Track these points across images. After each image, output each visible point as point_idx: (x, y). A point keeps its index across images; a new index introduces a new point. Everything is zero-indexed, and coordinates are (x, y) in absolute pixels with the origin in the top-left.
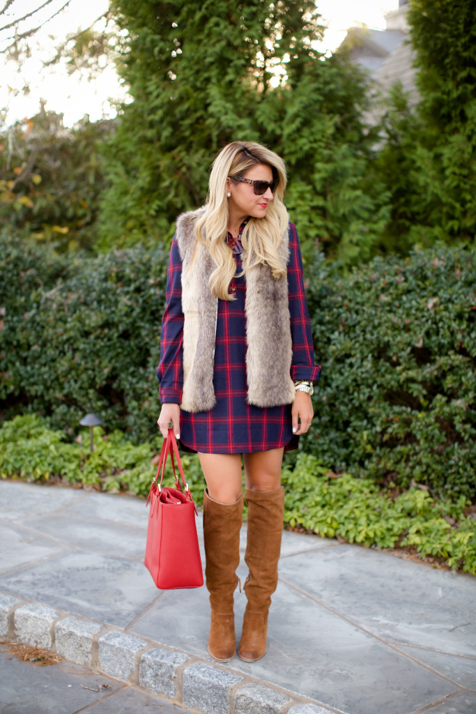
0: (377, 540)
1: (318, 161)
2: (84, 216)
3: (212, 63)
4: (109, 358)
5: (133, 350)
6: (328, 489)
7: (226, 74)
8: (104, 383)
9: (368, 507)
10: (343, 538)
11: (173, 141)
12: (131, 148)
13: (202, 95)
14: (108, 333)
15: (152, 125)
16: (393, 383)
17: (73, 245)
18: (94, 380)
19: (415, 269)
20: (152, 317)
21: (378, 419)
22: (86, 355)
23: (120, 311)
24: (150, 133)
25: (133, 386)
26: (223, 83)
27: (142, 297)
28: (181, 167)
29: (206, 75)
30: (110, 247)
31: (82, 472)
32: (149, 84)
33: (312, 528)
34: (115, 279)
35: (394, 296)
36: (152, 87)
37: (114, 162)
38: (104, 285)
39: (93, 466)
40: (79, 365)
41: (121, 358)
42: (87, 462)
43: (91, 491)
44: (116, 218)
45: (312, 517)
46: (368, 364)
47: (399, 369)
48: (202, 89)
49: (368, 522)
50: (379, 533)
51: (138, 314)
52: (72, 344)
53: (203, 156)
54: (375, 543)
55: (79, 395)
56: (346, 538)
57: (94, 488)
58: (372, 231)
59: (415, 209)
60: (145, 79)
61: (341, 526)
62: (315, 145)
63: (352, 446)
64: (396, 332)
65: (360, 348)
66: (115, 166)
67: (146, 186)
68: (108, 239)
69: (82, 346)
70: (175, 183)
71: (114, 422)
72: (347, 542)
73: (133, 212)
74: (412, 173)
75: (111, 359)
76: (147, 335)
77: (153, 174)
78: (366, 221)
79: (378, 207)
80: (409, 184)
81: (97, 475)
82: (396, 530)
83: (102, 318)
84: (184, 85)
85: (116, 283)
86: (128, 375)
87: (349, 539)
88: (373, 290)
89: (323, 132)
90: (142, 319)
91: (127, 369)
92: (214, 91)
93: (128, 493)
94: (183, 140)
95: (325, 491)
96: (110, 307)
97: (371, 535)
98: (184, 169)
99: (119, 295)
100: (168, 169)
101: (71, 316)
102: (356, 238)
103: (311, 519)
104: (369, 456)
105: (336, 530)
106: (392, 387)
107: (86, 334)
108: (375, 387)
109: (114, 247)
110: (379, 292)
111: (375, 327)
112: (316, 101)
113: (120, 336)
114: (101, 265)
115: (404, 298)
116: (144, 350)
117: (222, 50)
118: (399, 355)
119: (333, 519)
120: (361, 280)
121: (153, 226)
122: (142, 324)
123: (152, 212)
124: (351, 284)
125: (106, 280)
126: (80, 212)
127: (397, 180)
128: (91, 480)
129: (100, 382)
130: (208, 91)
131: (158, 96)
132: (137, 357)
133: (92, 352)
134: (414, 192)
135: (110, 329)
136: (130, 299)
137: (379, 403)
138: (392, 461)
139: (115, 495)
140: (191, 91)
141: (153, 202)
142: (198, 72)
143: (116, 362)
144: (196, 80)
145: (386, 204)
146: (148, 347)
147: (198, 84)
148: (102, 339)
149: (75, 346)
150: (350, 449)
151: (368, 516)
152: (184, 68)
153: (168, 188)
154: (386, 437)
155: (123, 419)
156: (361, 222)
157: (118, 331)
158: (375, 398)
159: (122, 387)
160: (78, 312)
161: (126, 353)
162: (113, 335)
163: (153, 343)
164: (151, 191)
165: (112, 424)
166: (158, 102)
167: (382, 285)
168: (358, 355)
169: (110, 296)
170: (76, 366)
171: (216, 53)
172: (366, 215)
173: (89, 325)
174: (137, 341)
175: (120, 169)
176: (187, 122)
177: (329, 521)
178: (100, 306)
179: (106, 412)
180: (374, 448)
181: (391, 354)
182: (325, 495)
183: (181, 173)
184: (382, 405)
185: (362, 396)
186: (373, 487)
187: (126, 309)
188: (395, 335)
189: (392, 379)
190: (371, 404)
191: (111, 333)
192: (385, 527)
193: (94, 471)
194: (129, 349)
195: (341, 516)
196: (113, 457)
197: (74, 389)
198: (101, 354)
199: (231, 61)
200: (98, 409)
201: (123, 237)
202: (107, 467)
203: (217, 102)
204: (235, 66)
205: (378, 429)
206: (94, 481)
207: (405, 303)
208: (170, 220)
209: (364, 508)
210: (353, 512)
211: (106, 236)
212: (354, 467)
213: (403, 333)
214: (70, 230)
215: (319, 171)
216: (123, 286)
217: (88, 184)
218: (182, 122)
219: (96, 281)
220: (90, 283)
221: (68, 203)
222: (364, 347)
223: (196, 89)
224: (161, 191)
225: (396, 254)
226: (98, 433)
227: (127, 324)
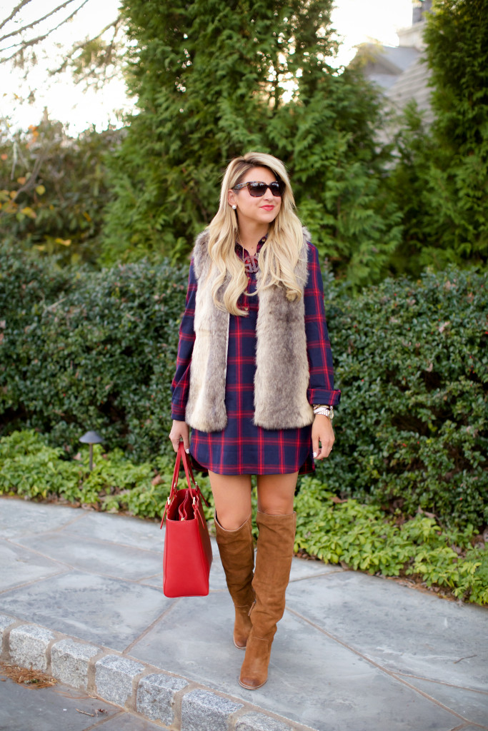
0: (382, 567)
1: (329, 179)
2: (88, 228)
3: (224, 77)
4: (111, 374)
5: (135, 367)
6: (332, 514)
7: (238, 87)
8: (105, 400)
9: (373, 533)
10: (347, 564)
11: (182, 155)
12: (138, 160)
13: (213, 109)
14: (111, 349)
15: (160, 138)
16: (401, 407)
17: (76, 258)
18: (94, 396)
19: (426, 292)
20: (156, 334)
21: (385, 444)
22: (87, 370)
23: (124, 326)
24: (158, 146)
25: (134, 404)
26: (234, 97)
27: (147, 313)
28: (189, 181)
29: (217, 88)
30: (113, 261)
31: (81, 490)
32: (158, 95)
33: (315, 553)
34: (119, 294)
35: (405, 319)
36: (161, 99)
37: (120, 175)
38: (108, 300)
39: (92, 484)
40: (80, 381)
41: (123, 374)
42: (86, 481)
43: (89, 510)
44: (120, 231)
45: (316, 542)
46: (376, 388)
47: (408, 393)
48: (213, 103)
49: (373, 549)
50: (384, 561)
51: (142, 330)
52: (73, 360)
53: (212, 171)
54: (380, 571)
55: (79, 411)
56: (350, 565)
57: (93, 507)
58: (383, 252)
59: (427, 230)
60: (154, 91)
61: (345, 552)
62: (327, 163)
63: (358, 470)
64: (406, 356)
65: (369, 371)
66: (121, 179)
67: (153, 200)
68: (112, 253)
69: (83, 362)
70: (182, 197)
71: (114, 440)
72: (351, 569)
73: (139, 226)
74: (425, 193)
75: (113, 375)
76: (150, 353)
77: (159, 188)
78: (377, 241)
79: (390, 227)
80: (421, 204)
81: (96, 494)
82: (401, 557)
83: (105, 333)
84: (194, 98)
85: (120, 298)
86: (130, 392)
87: (353, 565)
88: (383, 312)
89: (335, 149)
90: (145, 336)
91: (129, 386)
92: (225, 105)
93: (127, 513)
94: (191, 153)
95: (330, 517)
96: (113, 322)
97: (376, 562)
98: (192, 184)
99: (122, 310)
100: (176, 182)
101: (73, 331)
102: (366, 258)
103: (314, 545)
104: (375, 481)
105: (340, 556)
106: (400, 411)
107: (88, 350)
108: (383, 412)
109: (119, 261)
110: (389, 315)
111: (384, 350)
112: (329, 118)
113: (121, 353)
114: (105, 280)
115: (415, 321)
116: (147, 368)
117: (235, 63)
118: (409, 379)
119: (337, 545)
120: (371, 302)
121: (158, 241)
122: (146, 341)
123: (159, 227)
124: (361, 305)
125: (109, 294)
126: (84, 225)
127: (410, 200)
128: (90, 498)
129: (101, 399)
130: (219, 105)
131: (167, 109)
132: (139, 374)
133: (93, 368)
134: (427, 213)
135: (112, 346)
136: (133, 315)
137: (387, 428)
138: (398, 487)
139: (114, 515)
140: (201, 104)
141: (159, 216)
142: (208, 85)
143: (118, 379)
144: (206, 93)
145: (397, 224)
146: (151, 364)
147: (209, 97)
148: (105, 355)
149: (76, 362)
150: (356, 474)
151: (373, 543)
152: (195, 81)
153: (176, 202)
154: (393, 463)
155: (124, 437)
156: (372, 242)
157: (121, 347)
158: (383, 422)
159: (123, 404)
160: (80, 327)
161: (128, 370)
162: (115, 351)
163: (156, 360)
164: (158, 205)
165: (112, 443)
166: (167, 115)
167: (393, 307)
168: (367, 378)
169: (114, 312)
170: (77, 382)
171: (228, 66)
172: (377, 235)
173: (91, 340)
174: (140, 358)
175: (127, 182)
176: (196, 136)
177: (333, 547)
178: (103, 321)
179: (107, 430)
180: (380, 473)
181: (400, 378)
182: (329, 520)
183: (188, 188)
184: (389, 430)
185: (369, 420)
186: (378, 513)
187: (130, 325)
188: (405, 359)
189: (400, 403)
190: (378, 429)
191: (113, 349)
192: (390, 554)
193: (93, 490)
194: (132, 366)
195: (345, 542)
196: (112, 476)
197: (74, 405)
198: (102, 370)
199: (243, 75)
200: (98, 426)
201: (127, 251)
202: (106, 486)
203: (228, 116)
204: (247, 80)
205: (386, 454)
206: (93, 500)
207: (416, 326)
208: (177, 235)
209: (369, 535)
210: (357, 538)
211: (110, 250)
212: (359, 492)
213: (413, 356)
214: (73, 242)
215: (330, 189)
216: (127, 301)
217: (92, 196)
218: (191, 135)
219: (100, 295)
220: (93, 297)
221: (71, 215)
222: (373, 370)
223: (206, 102)
224: (168, 205)
225: (406, 276)
226: (98, 451)
227: (130, 341)
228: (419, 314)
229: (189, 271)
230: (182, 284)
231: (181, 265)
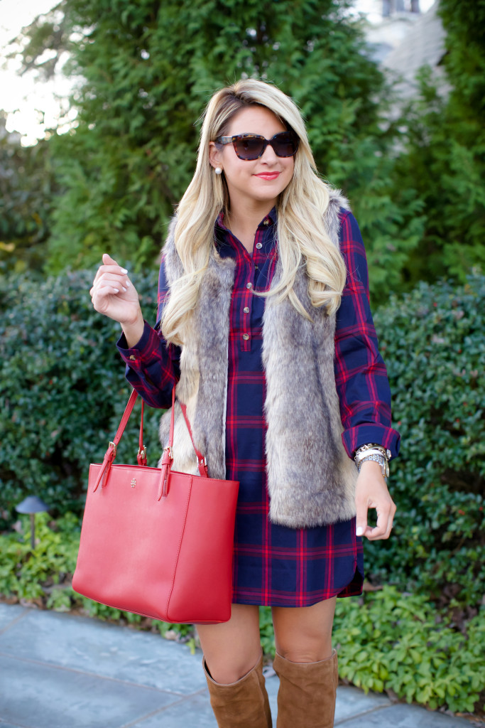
0: (449, 701)
1: (332, 158)
2: (35, 231)
3: (196, 32)
4: (58, 417)
5: (90, 406)
6: (368, 615)
7: (215, 45)
8: (52, 450)
9: (430, 646)
10: (396, 695)
11: (145, 134)
12: (91, 143)
13: (183, 73)
14: (58, 383)
15: (117, 112)
16: (456, 460)
17: (21, 265)
18: (37, 446)
19: (478, 300)
20: (116, 362)
21: (434, 511)
22: (27, 412)
23: (74, 353)
24: (116, 123)
25: (90, 456)
26: (211, 57)
27: (104, 334)
28: (156, 165)
29: (188, 47)
30: (62, 267)
31: (19, 578)
32: (115, 60)
33: (350, 678)
34: (67, 309)
35: (453, 337)
36: (118, 64)
37: (70, 161)
38: (53, 317)
39: (33, 571)
40: (18, 425)
41: (75, 416)
42: (26, 565)
43: (30, 608)
44: (72, 231)
45: (350, 661)
46: (419, 433)
47: (464, 440)
48: (184, 65)
49: (433, 671)
50: (452, 691)
51: (98, 357)
52: (9, 398)
53: (184, 152)
54: (446, 706)
55: (18, 465)
56: (401, 695)
57: (35, 603)
58: (400, 250)
60: (110, 54)
61: (393, 676)
62: (330, 138)
63: (395, 546)
64: (458, 388)
65: (407, 409)
66: (71, 166)
67: (110, 190)
68: (62, 258)
69: (22, 401)
70: (147, 186)
71: (65, 503)
72: (402, 700)
73: (93, 224)
74: (446, 178)
75: (62, 418)
76: (110, 386)
77: (118, 176)
78: (394, 237)
79: (408, 219)
80: (441, 190)
81: (38, 587)
82: (475, 685)
83: (49, 363)
84: (160, 60)
85: (69, 315)
86: (84, 440)
87: (405, 696)
88: (422, 329)
89: (339, 121)
90: (103, 364)
91: (83, 432)
92: (198, 65)
93: (82, 611)
94: (158, 131)
95: (365, 619)
96: (60, 347)
97: (441, 693)
98: (159, 169)
99: (72, 332)
100: (138, 168)
101: (8, 360)
102: (382, 258)
103: (348, 665)
104: (422, 561)
105: (385, 681)
106: (454, 465)
107: (28, 384)
108: (429, 466)
109: (68, 267)
110: (430, 332)
111: (426, 381)
112: (331, 82)
113: (72, 388)
114: (49, 292)
115: (468, 340)
116: (105, 406)
117: (211, 13)
118: (465, 421)
119: (381, 666)
120: (404, 314)
121: (118, 242)
122: (103, 372)
123: (118, 224)
124: (391, 320)
125: (55, 310)
126: (31, 226)
127: (427, 187)
128: (30, 592)
129: (46, 449)
130: (192, 66)
131: (125, 76)
132: (96, 415)
133: (35, 408)
134: (448, 202)
135: (60, 378)
136: (87, 337)
137: (435, 488)
138: (454, 570)
139: (63, 615)
140: (169, 67)
141: (119, 210)
142: (177, 44)
143: (69, 422)
144: (175, 53)
145: (418, 214)
146: (111, 402)
147: (179, 58)
148: (49, 391)
149: (13, 401)
150: (393, 550)
151: (431, 661)
152: (161, 38)
153: (139, 192)
154: (446, 537)
155: (78, 497)
156: (387, 237)
157: (70, 379)
158: (429, 480)
159: (76, 456)
160: (18, 355)
161: (81, 410)
162: (64, 386)
163: (117, 397)
164: (117, 196)
165: (62, 506)
166: (125, 83)
167: (435, 322)
168: (404, 420)
169: (61, 333)
170: (14, 428)
171: (201, 16)
172: (394, 229)
173: (32, 372)
174: (96, 395)
175: (78, 170)
176: (164, 108)
177: (375, 668)
178: (48, 346)
179: (55, 490)
180: (428, 550)
181: (451, 420)
182: (365, 625)
183: (154, 174)
184: (438, 490)
185: (409, 477)
186: (427, 606)
187: (82, 350)
188: (458, 392)
189: (454, 454)
190: (423, 489)
191: (61, 383)
192: (459, 680)
193: (36, 580)
194: (85, 405)
195: (392, 660)
196: (62, 556)
197: (11, 458)
198: (47, 411)
199: (220, 28)
200: (43, 485)
201: (80, 256)
202: (54, 573)
203: (204, 80)
204: (227, 35)
205: (435, 525)
206: (34, 594)
207: (469, 347)
208: (141, 235)
209: (424, 649)
210: (409, 655)
211: (59, 254)
212: (397, 575)
213: (468, 389)
214: (18, 247)
215: (334, 172)
216: (77, 320)
217: (43, 195)
218: (156, 109)
219: (43, 312)
220: (34, 314)
221: (17, 217)
222: (413, 409)
223: (175, 64)
224: (130, 197)
225: (447, 280)
226: (43, 520)
227: (83, 372)
228: (471, 331)
229: (159, 279)
230: (150, 295)
231: (147, 271)
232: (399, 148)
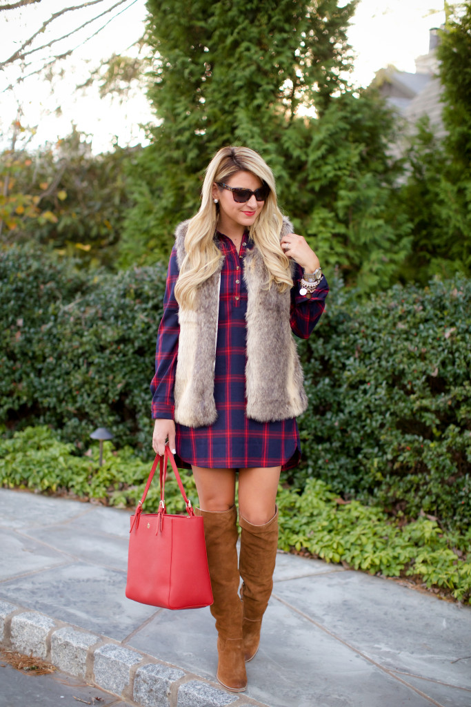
0: (383, 567)
1: (341, 189)
2: (107, 235)
3: (241, 87)
4: (123, 373)
5: (147, 367)
6: (335, 514)
7: (254, 98)
8: (117, 398)
9: (375, 534)
10: (348, 564)
11: (199, 164)
12: (156, 168)
13: (230, 118)
14: (124, 348)
15: (178, 146)
16: (406, 411)
17: (95, 263)
18: (107, 394)
19: (434, 298)
21: (389, 447)
22: (100, 369)
23: (137, 327)
24: (176, 154)
25: (145, 403)
26: (251, 107)
27: (160, 314)
29: (234, 99)
30: (130, 264)
31: (90, 485)
32: (177, 105)
33: (317, 552)
34: (133, 295)
35: (411, 324)
36: (180, 109)
37: (139, 182)
38: (122, 301)
39: (101, 479)
40: (93, 379)
41: (136, 374)
42: (96, 476)
43: (97, 505)
44: (138, 236)
45: (318, 541)
46: (382, 391)
47: (412, 397)
48: (230, 113)
49: (375, 549)
50: (385, 561)
52: (87, 358)
54: (381, 571)
55: (91, 409)
56: (352, 564)
57: (101, 502)
58: (392, 261)
59: (437, 241)
60: (174, 100)
61: (347, 552)
62: (339, 173)
63: (362, 472)
64: (412, 360)
65: (375, 374)
66: (140, 186)
67: (170, 206)
68: (129, 257)
69: (96, 360)
71: (124, 438)
72: (352, 569)
73: (156, 232)
74: (435, 206)
75: (125, 374)
77: (177, 195)
78: (387, 251)
79: (400, 237)
80: (431, 217)
81: (104, 489)
82: (402, 558)
83: (118, 333)
84: (212, 108)
85: (134, 299)
86: (141, 391)
87: (354, 565)
88: (391, 318)
89: (348, 160)
91: (141, 385)
92: (241, 114)
93: (134, 508)
95: (332, 517)
96: (127, 323)
97: (377, 562)
99: (136, 311)
100: (192, 190)
101: (88, 330)
102: (376, 267)
103: (317, 544)
104: (378, 484)
105: (341, 555)
106: (405, 414)
107: (102, 349)
108: (388, 415)
109: (135, 264)
110: (396, 320)
111: (390, 355)
112: (343, 130)
113: (135, 353)
114: (120, 282)
115: (422, 327)
117: (252, 74)
118: (414, 383)
119: (339, 544)
120: (379, 307)
124: (369, 310)
125: (124, 296)
126: (104, 231)
127: (420, 212)
128: (98, 493)
129: (113, 397)
130: (236, 114)
131: (186, 118)
132: (151, 373)
133: (106, 366)
134: (437, 226)
135: (125, 345)
136: (147, 316)
137: (391, 431)
138: (401, 490)
139: (121, 510)
140: (219, 113)
142: (226, 96)
143: (130, 378)
144: (224, 103)
145: (408, 235)
147: (227, 107)
148: (117, 355)
149: (90, 360)
150: (360, 476)
151: (374, 544)
152: (214, 91)
154: (397, 465)
155: (134, 435)
156: (382, 251)
157: (133, 347)
158: (387, 426)
159: (135, 403)
160: (95, 326)
161: (140, 369)
162: (128, 351)
164: (174, 211)
165: (123, 440)
166: (185, 124)
167: (400, 313)
168: (373, 382)
169: (128, 312)
170: (90, 381)
171: (245, 77)
172: (387, 245)
173: (105, 340)
175: (145, 189)
177: (335, 546)
178: (117, 321)
179: (118, 428)
180: (384, 475)
181: (406, 382)
182: (332, 521)
184: (394, 433)
185: (374, 423)
186: (381, 515)
187: (143, 326)
188: (411, 363)
189: (405, 407)
190: (383, 432)
191: (126, 349)
192: (391, 555)
193: (102, 485)
194: (144, 365)
195: (347, 542)
196: (121, 472)
197: (87, 403)
198: (115, 369)
199: (260, 86)
200: (109, 424)
201: (144, 256)
202: (115, 482)
203: (244, 125)
204: (264, 91)
205: (389, 457)
206: (101, 494)
207: (422, 331)
209: (371, 535)
210: (359, 538)
211: (127, 255)
212: (363, 494)
213: (418, 361)
214: (93, 248)
215: (342, 199)
216: (141, 303)
217: (113, 205)
218: (208, 144)
219: (115, 297)
220: (108, 298)
221: (92, 223)
222: (379, 374)
223: (224, 112)
224: (184, 212)
225: (414, 284)
226: (108, 448)
227: (143, 341)
228: (426, 321)
232: (402, 181)
